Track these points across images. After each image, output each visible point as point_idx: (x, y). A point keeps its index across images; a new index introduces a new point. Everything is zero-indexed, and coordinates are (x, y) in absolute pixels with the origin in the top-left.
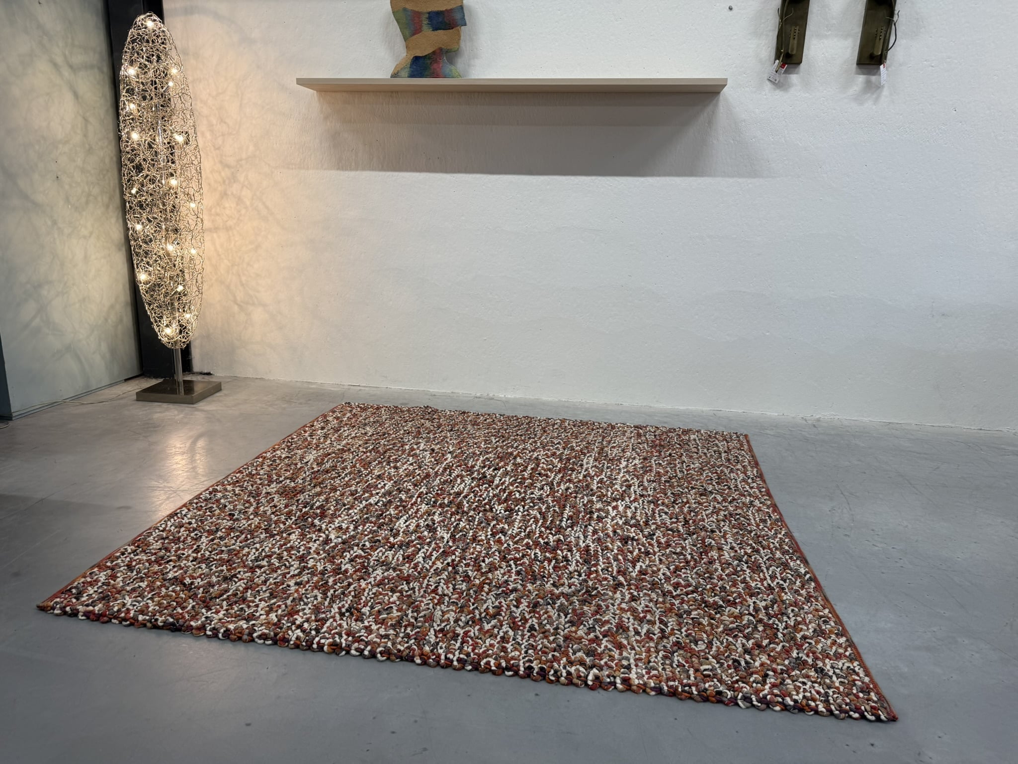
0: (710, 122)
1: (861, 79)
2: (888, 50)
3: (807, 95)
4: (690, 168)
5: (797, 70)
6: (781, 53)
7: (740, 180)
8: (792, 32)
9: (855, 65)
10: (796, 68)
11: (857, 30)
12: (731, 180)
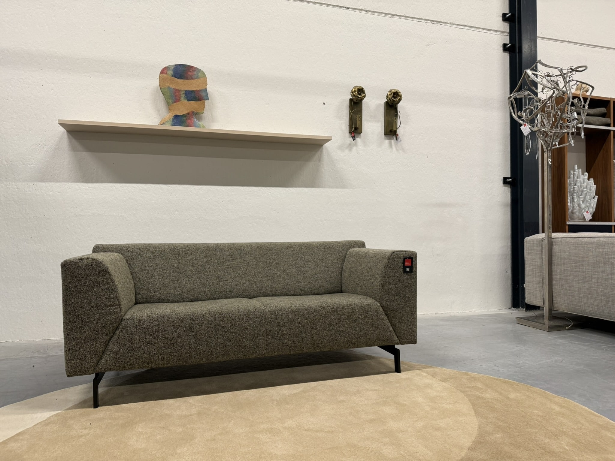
0: (320, 160)
1: (387, 141)
2: (397, 129)
3: (364, 148)
4: (312, 183)
5: (359, 136)
6: (352, 128)
7: (338, 190)
8: (358, 118)
9: (384, 135)
10: (359, 135)
11: (382, 119)
12: (333, 190)
